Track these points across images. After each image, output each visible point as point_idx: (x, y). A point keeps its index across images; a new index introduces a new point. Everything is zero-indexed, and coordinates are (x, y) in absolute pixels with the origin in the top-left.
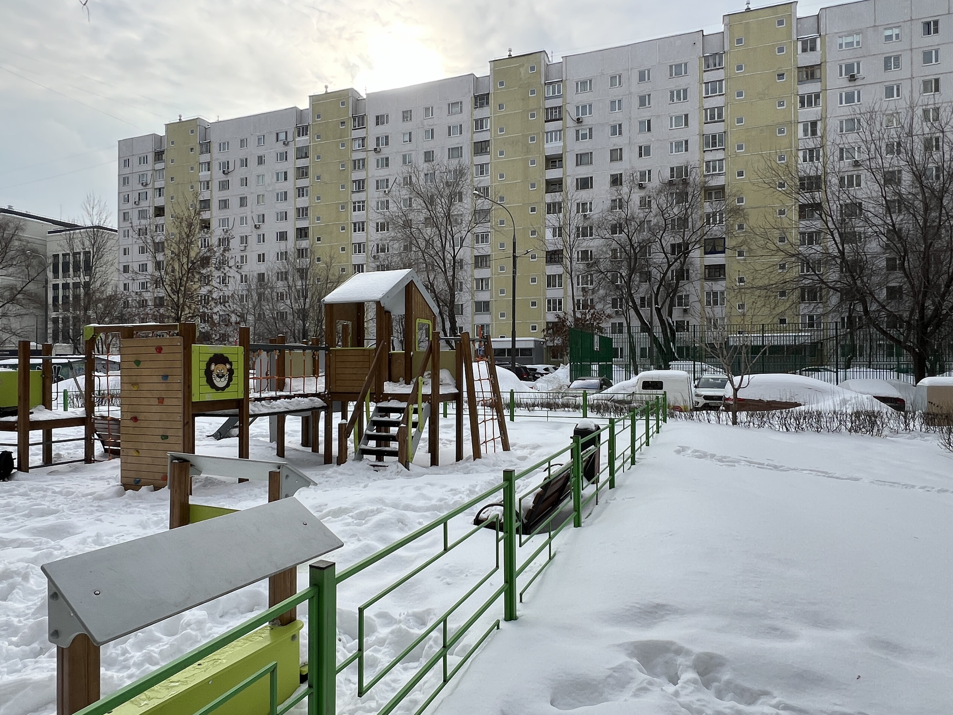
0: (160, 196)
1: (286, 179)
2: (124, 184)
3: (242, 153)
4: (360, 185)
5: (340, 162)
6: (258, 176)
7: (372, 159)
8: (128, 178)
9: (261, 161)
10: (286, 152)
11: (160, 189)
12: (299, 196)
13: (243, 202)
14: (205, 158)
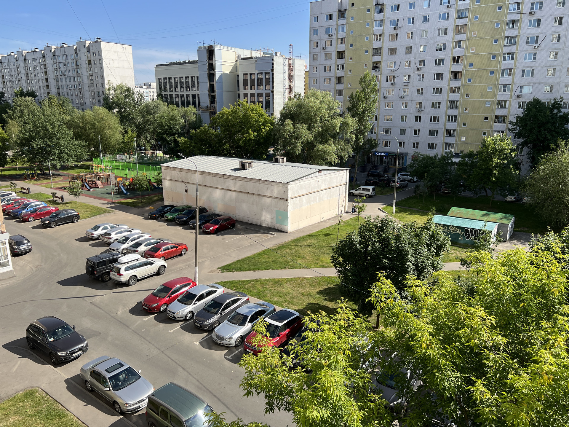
0: (341, 43)
1: (446, 34)
2: (314, 34)
3: (410, 13)
4: (512, 40)
5: (496, 22)
6: (422, 31)
7: (525, 20)
8: (317, 30)
9: (425, 19)
10: (448, 14)
11: (342, 39)
12: (456, 47)
13: (409, 49)
14: (379, 16)
